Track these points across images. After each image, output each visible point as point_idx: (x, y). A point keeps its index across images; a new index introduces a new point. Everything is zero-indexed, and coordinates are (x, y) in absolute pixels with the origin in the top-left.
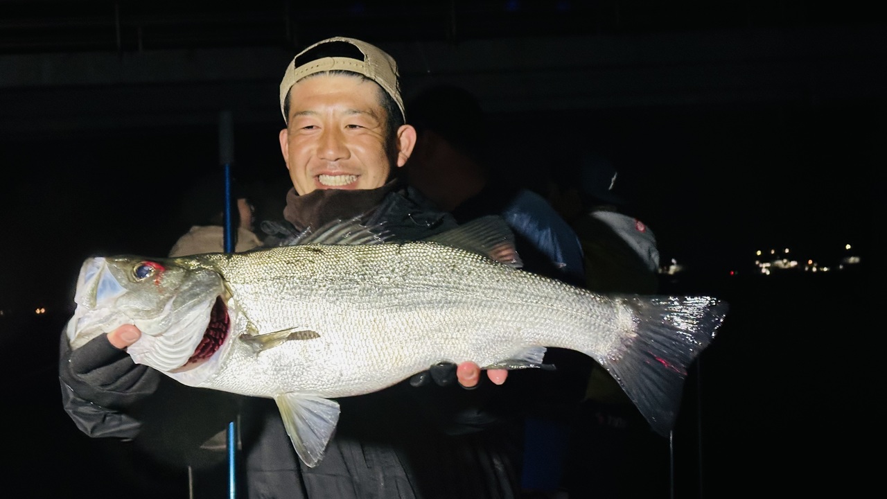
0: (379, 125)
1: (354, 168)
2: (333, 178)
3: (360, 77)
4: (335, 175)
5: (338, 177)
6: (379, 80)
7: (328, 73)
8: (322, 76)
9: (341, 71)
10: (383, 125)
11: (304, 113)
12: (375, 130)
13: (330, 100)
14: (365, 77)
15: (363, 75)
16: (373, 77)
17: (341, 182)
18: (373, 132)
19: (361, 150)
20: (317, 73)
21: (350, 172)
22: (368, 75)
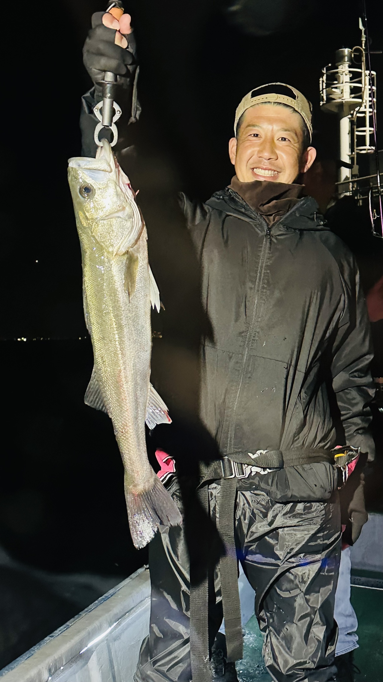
0: (298, 142)
1: (277, 167)
2: (263, 171)
3: (292, 109)
4: (265, 169)
5: (267, 171)
6: (303, 114)
7: (273, 103)
8: (269, 105)
9: (281, 103)
10: (300, 142)
11: (254, 126)
12: (296, 145)
13: (271, 121)
14: (294, 110)
15: (294, 108)
16: (299, 111)
17: (268, 174)
18: (294, 146)
19: (284, 156)
20: (266, 102)
21: (275, 169)
22: (296, 109)
